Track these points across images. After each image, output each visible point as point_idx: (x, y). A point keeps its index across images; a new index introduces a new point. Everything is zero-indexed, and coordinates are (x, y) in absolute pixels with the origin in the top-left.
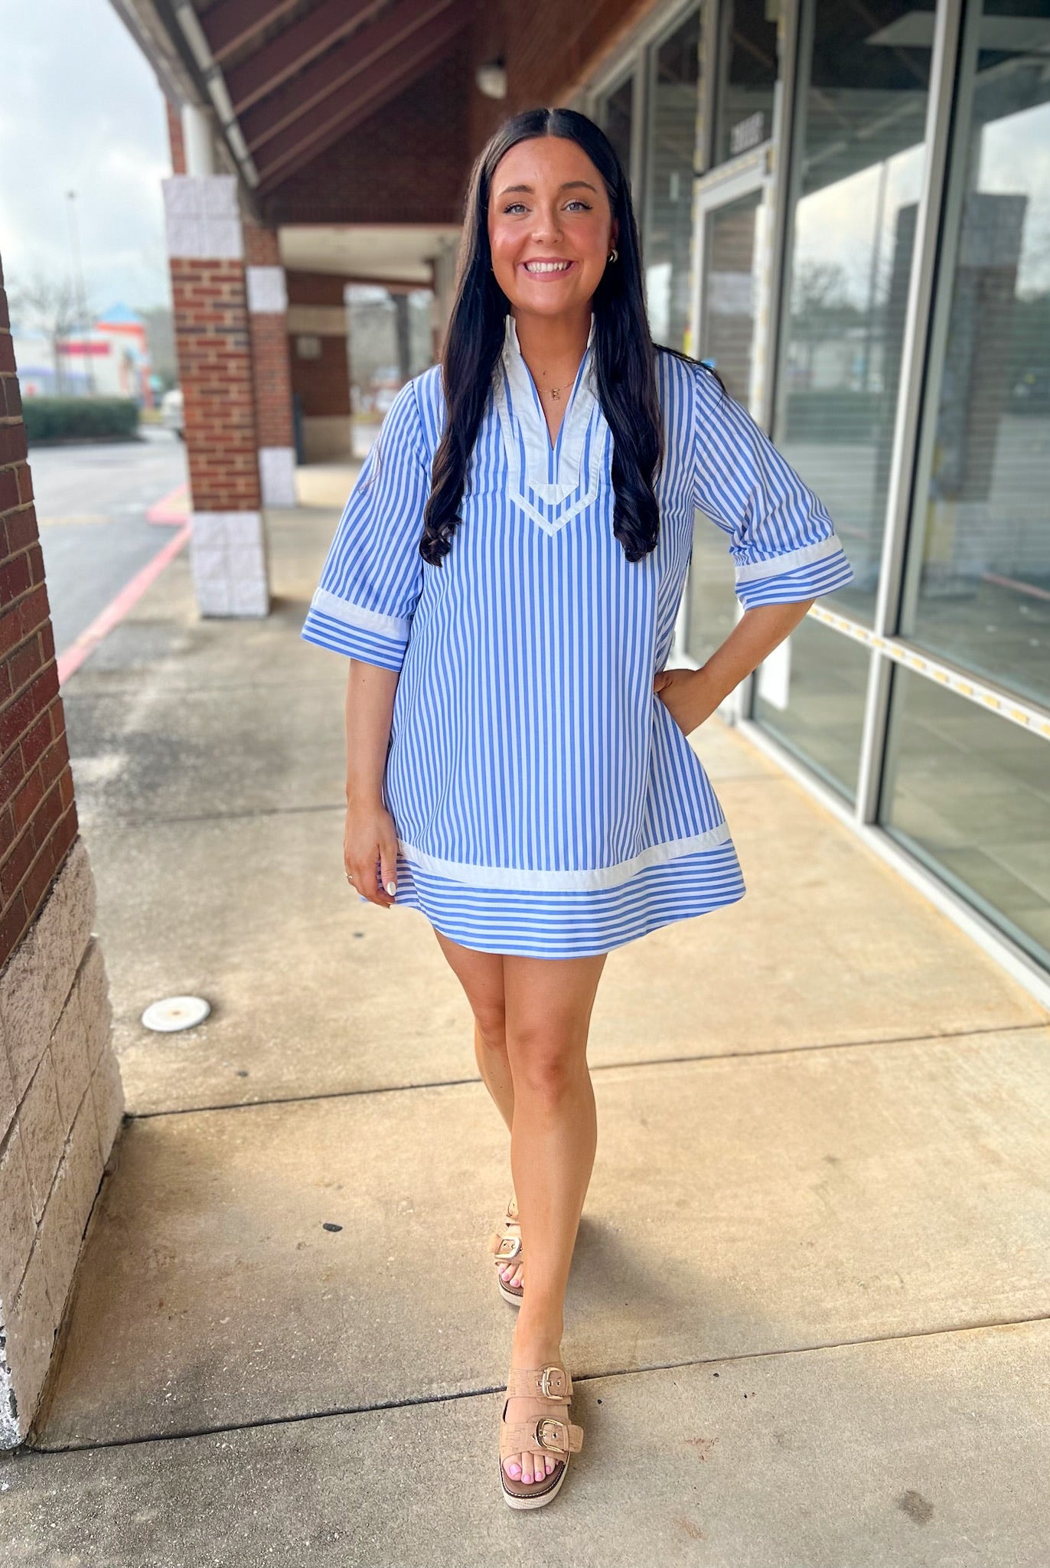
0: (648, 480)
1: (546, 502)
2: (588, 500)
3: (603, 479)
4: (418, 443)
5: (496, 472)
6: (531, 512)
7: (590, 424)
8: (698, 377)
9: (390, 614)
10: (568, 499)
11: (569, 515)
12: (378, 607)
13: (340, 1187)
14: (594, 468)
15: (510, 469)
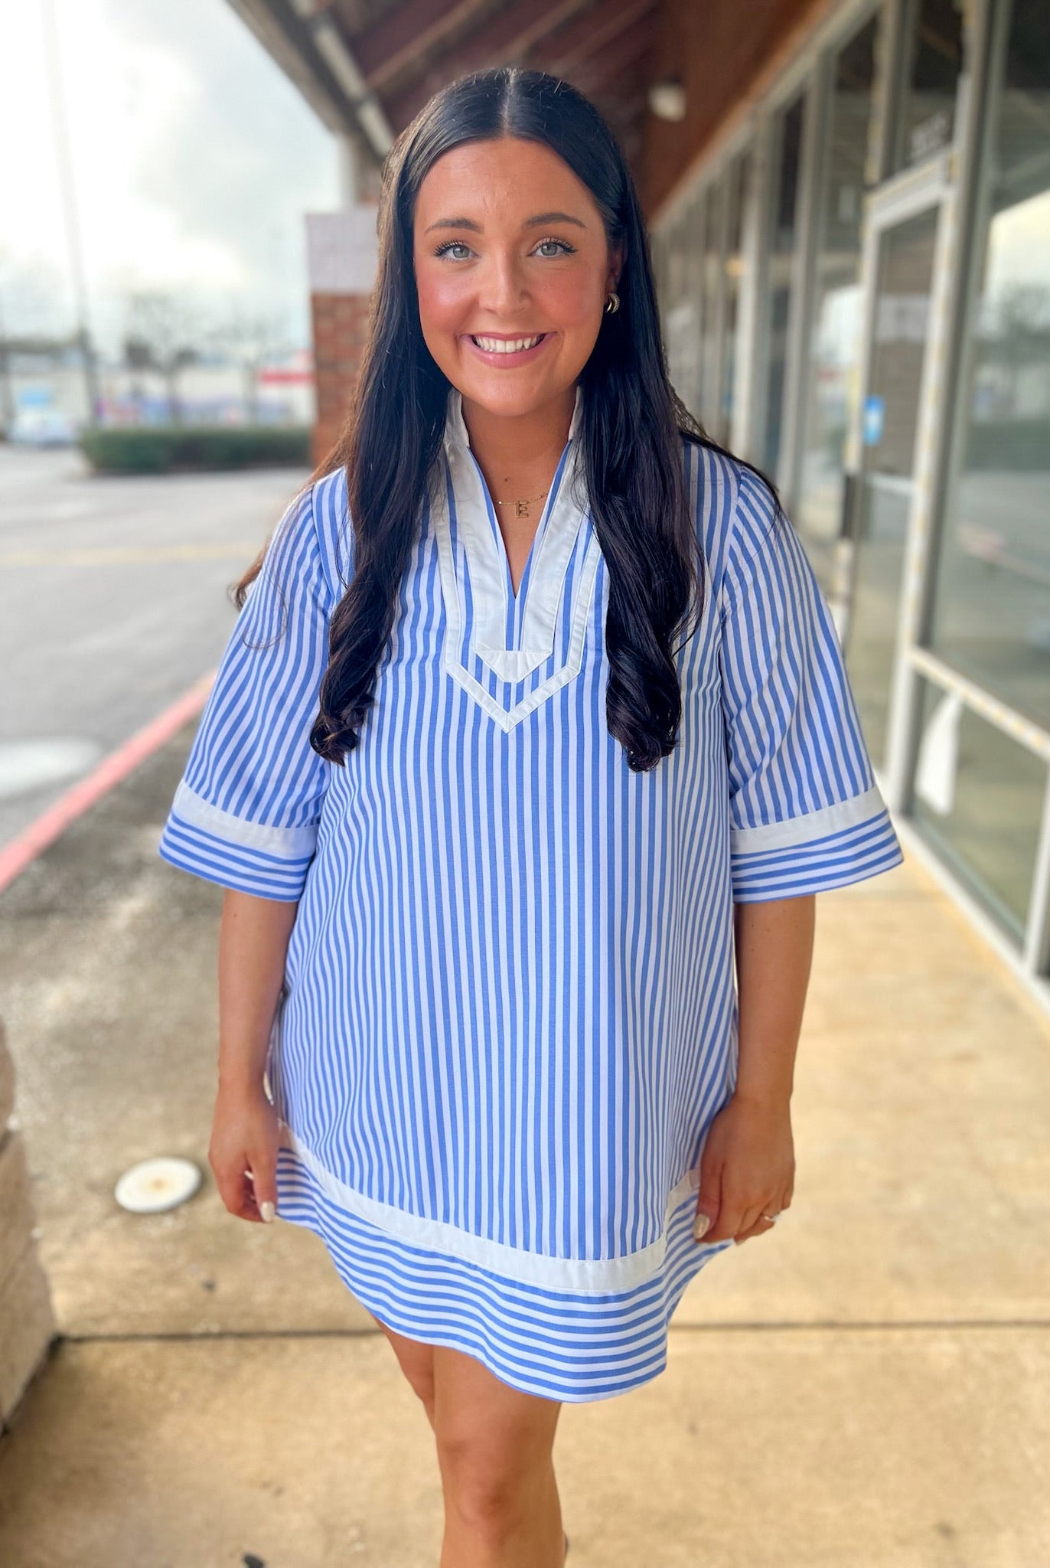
0: (665, 645)
1: (502, 678)
2: (566, 675)
3: (592, 643)
4: (315, 577)
5: (427, 629)
6: (478, 694)
7: (574, 554)
8: (742, 487)
9: (276, 824)
10: (536, 673)
11: (535, 700)
12: (258, 814)
13: (279, 1492)
14: (579, 625)
15: (450, 625)
